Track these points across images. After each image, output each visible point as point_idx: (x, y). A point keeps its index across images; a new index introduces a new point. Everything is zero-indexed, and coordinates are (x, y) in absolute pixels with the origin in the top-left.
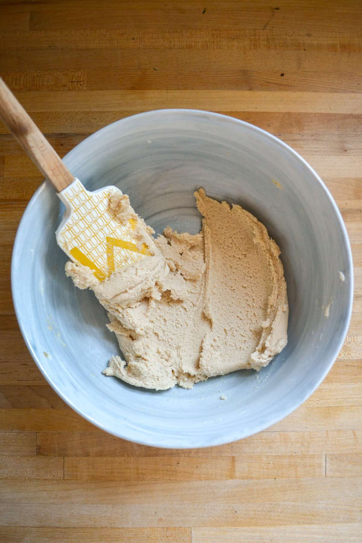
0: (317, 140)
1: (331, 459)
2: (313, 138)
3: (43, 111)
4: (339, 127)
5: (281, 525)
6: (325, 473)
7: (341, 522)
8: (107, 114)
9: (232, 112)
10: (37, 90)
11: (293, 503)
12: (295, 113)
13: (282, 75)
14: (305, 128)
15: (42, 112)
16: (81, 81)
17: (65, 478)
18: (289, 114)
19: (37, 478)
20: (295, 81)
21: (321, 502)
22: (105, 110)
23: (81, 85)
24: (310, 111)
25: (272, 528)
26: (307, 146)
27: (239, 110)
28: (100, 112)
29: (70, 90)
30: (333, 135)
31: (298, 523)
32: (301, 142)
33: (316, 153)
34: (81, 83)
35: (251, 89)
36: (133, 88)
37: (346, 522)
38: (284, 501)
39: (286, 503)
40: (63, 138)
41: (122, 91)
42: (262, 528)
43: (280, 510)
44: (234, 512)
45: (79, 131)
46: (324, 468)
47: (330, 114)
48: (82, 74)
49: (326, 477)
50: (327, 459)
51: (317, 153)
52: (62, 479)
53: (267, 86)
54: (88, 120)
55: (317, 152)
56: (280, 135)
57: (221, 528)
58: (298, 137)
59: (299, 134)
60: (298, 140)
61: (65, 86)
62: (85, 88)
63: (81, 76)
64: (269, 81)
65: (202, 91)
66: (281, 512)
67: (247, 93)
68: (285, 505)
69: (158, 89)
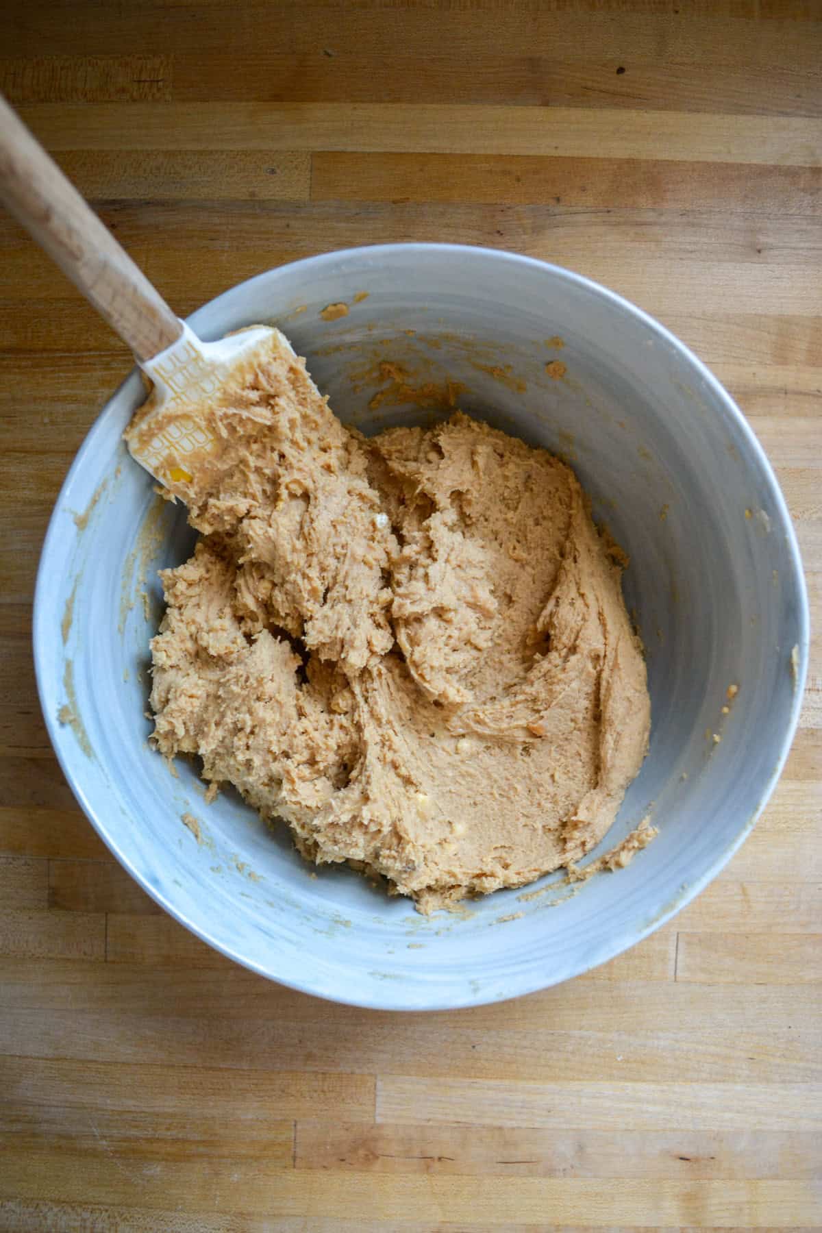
0: (693, 225)
1: (689, 943)
2: (684, 219)
3: (74, 148)
4: (746, 196)
5: (573, 1079)
6: (673, 973)
7: (705, 1081)
8: (216, 156)
9: (501, 156)
10: (62, 99)
11: (600, 1035)
12: (647, 161)
13: (621, 70)
14: (669, 195)
15: (71, 152)
16: (158, 81)
17: (109, 959)
18: (631, 162)
19: (51, 955)
20: (649, 85)
21: (661, 1034)
22: (212, 148)
23: (159, 89)
24: (680, 157)
25: (551, 1086)
26: (669, 239)
27: (514, 152)
28: (201, 153)
29: (134, 101)
30: (731, 214)
31: (611, 1077)
32: (656, 229)
33: (689, 255)
34: (161, 84)
35: (546, 104)
36: (277, 98)
37: (715, 1081)
38: (581, 1029)
39: (584, 1033)
40: (116, 210)
41: (251, 104)
42: (531, 1085)
43: (570, 1048)
44: (470, 1047)
45: (150, 196)
46: (673, 962)
47: (727, 164)
48: (162, 63)
49: (675, 981)
50: (680, 944)
51: (693, 256)
52: (103, 959)
53: (583, 96)
54: (172, 171)
55: (691, 252)
56: (609, 212)
57: (442, 1080)
58: (650, 216)
59: (654, 210)
60: (650, 224)
61: (123, 90)
62: (168, 97)
63: (159, 70)
64: (589, 84)
65: (434, 106)
66: (573, 1053)
67: (539, 113)
68: (581, 1038)
69: (332, 100)
